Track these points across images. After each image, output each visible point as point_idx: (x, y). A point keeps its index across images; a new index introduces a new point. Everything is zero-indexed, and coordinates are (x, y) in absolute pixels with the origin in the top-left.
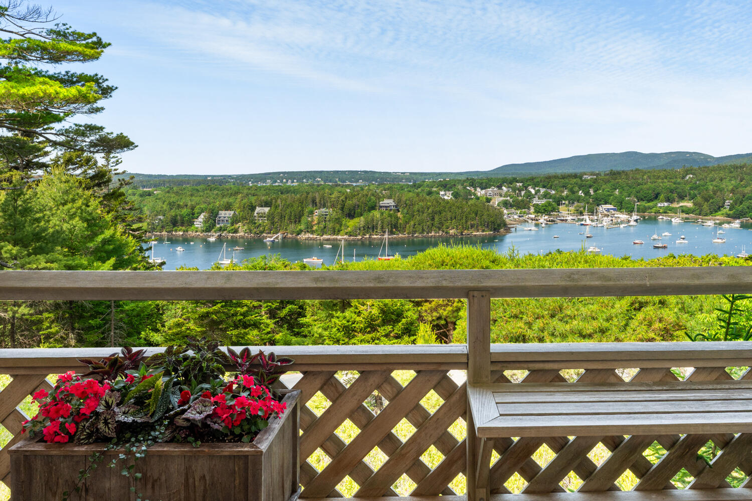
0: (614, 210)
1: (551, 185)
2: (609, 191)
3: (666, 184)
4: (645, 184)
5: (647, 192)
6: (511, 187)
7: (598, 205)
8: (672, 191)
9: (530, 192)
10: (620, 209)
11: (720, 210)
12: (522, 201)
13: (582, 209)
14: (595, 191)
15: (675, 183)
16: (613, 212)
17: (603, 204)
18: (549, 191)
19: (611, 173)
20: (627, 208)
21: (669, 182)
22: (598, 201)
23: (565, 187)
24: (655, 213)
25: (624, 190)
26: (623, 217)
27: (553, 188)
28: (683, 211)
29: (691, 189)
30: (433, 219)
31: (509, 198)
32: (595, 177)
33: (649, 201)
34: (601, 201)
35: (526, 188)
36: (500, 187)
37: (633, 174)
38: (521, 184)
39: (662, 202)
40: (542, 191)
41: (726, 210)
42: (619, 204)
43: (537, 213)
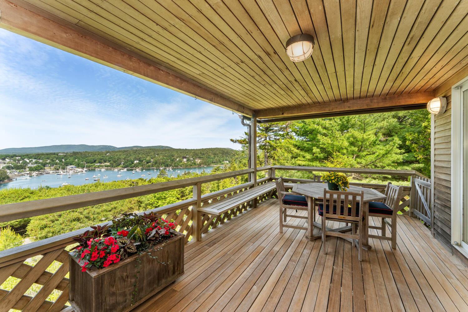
0: (75, 167)
1: (40, 158)
4: (90, 157)
5: (91, 160)
6: (12, 159)
7: (67, 166)
8: (101, 159)
11: (120, 165)
12: (20, 166)
13: (58, 168)
14: (65, 160)
15: (102, 156)
16: (75, 168)
17: (70, 165)
18: (38, 160)
19: (73, 153)
20: (81, 166)
21: (100, 156)
22: (67, 164)
24: (94, 168)
26: (80, 170)
28: (106, 166)
29: (109, 158)
33: (91, 163)
35: (23, 159)
36: (4, 159)
37: (84, 153)
38: (19, 158)
39: (97, 163)
40: (34, 161)
41: (122, 165)
42: (78, 165)
43: (31, 171)
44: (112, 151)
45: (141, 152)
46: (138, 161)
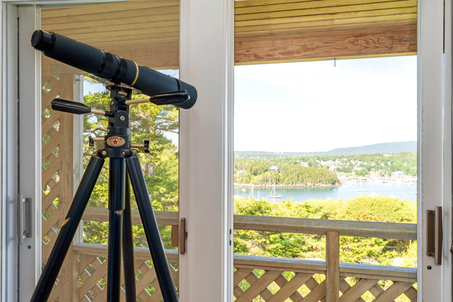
0: (404, 174)
2: (400, 164)
6: (341, 161)
7: (393, 171)
9: (352, 163)
10: (407, 174)
13: (384, 173)
17: (397, 171)
18: (363, 163)
20: (412, 173)
25: (409, 163)
26: (410, 178)
27: (365, 161)
30: (298, 177)
32: (391, 155)
34: (395, 169)
35: (349, 161)
36: (334, 160)
38: (346, 159)
40: (359, 163)
42: (407, 171)
43: (357, 175)
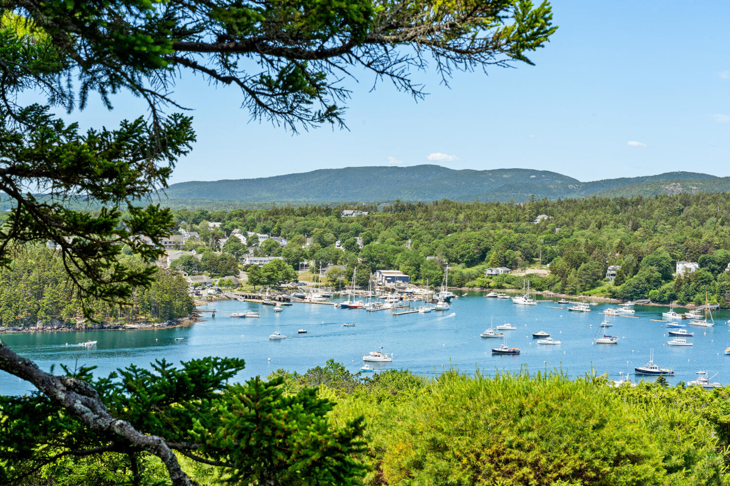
0: (404, 279)
1: (279, 229)
2: (393, 243)
3: (501, 232)
4: (461, 230)
5: (466, 245)
6: (197, 231)
7: (374, 271)
8: (512, 246)
9: (237, 240)
10: (416, 280)
11: (599, 285)
12: (222, 259)
13: (343, 277)
14: (367, 242)
15: (516, 231)
16: (402, 285)
17: (384, 269)
18: (276, 240)
19: (396, 206)
20: (430, 277)
21: (504, 227)
22: (374, 263)
23: (307, 232)
24: (481, 286)
25: (421, 241)
26: (424, 292)
27: (282, 233)
28: (532, 285)
29: (548, 241)
30: (39, 295)
31: (194, 253)
32: (366, 213)
33: (470, 264)
34: (378, 262)
35: (229, 232)
37: (439, 209)
38: (218, 225)
39: (493, 265)
40: (263, 239)
41: (609, 284)
42: (414, 268)
43: (255, 284)
44: (560, 203)
45: (711, 208)
46: (693, 266)
